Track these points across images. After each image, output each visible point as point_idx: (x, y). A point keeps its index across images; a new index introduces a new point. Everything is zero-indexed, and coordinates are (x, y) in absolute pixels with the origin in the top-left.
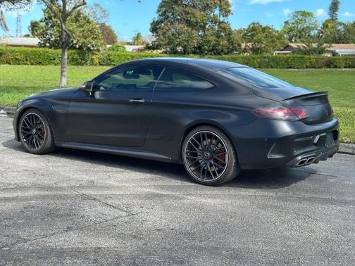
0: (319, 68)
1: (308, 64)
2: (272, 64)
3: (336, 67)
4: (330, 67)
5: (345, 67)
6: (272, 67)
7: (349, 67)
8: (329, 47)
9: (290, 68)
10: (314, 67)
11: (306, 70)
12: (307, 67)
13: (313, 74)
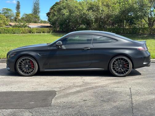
0: (27, 33)
1: (22, 32)
2: (6, 32)
3: (33, 33)
4: (31, 33)
5: (36, 33)
6: (6, 33)
7: (38, 33)
8: (28, 25)
9: (14, 33)
10: (25, 33)
11: (21, 34)
12: (21, 33)
13: (25, 36)
